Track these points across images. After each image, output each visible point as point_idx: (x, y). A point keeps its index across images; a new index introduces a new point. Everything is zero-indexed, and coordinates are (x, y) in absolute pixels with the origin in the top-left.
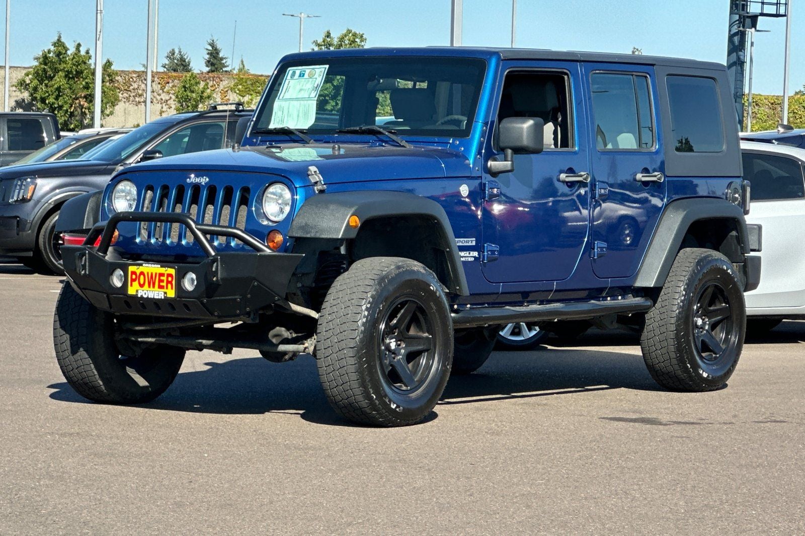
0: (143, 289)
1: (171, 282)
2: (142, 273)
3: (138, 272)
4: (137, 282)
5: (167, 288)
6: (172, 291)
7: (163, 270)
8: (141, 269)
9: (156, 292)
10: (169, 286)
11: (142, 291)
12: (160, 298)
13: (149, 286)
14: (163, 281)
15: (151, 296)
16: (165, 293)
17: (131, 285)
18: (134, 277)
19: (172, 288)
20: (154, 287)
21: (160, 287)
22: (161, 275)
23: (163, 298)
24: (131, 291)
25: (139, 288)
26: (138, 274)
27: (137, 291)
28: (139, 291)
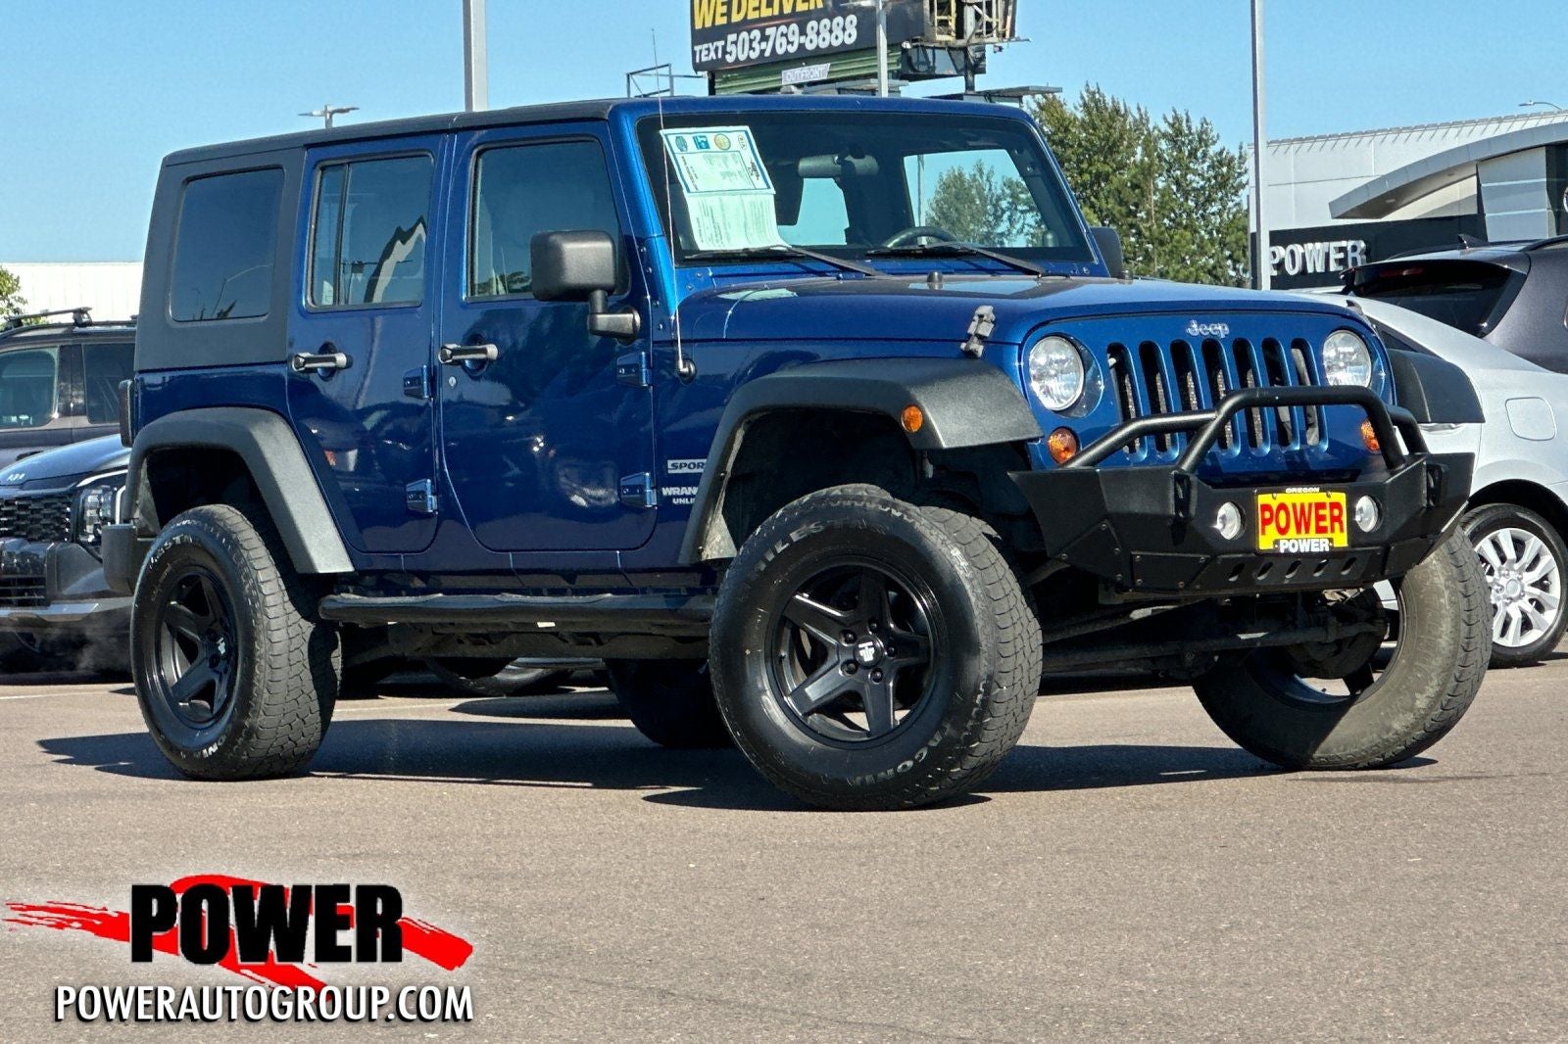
0: (1287, 536)
1: (1338, 519)
2: (1282, 507)
3: (1274, 506)
4: (1273, 525)
5: (1333, 530)
6: (1342, 534)
7: (1322, 497)
8: (1281, 498)
9: (1313, 541)
10: (1337, 525)
11: (1286, 541)
12: (1322, 550)
13: (1299, 530)
14: (1322, 518)
15: (1304, 548)
16: (1331, 540)
17: (1264, 533)
18: (1267, 515)
19: (1342, 530)
20: (1307, 531)
21: (1321, 530)
22: (1320, 506)
23: (1327, 549)
24: (1265, 543)
25: (1278, 536)
26: (1275, 508)
27: (1277, 542)
28: (1282, 542)
